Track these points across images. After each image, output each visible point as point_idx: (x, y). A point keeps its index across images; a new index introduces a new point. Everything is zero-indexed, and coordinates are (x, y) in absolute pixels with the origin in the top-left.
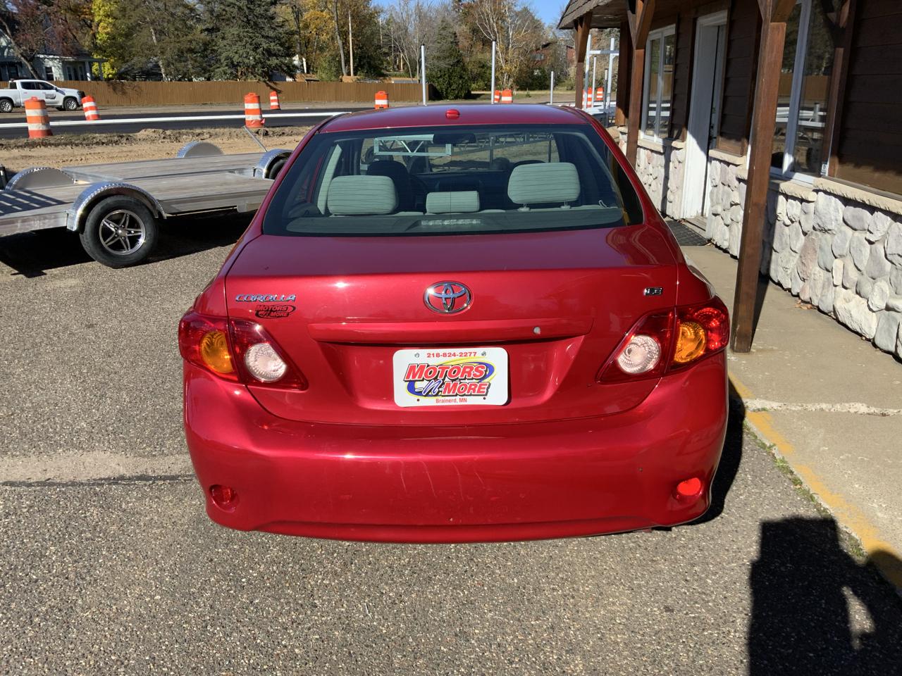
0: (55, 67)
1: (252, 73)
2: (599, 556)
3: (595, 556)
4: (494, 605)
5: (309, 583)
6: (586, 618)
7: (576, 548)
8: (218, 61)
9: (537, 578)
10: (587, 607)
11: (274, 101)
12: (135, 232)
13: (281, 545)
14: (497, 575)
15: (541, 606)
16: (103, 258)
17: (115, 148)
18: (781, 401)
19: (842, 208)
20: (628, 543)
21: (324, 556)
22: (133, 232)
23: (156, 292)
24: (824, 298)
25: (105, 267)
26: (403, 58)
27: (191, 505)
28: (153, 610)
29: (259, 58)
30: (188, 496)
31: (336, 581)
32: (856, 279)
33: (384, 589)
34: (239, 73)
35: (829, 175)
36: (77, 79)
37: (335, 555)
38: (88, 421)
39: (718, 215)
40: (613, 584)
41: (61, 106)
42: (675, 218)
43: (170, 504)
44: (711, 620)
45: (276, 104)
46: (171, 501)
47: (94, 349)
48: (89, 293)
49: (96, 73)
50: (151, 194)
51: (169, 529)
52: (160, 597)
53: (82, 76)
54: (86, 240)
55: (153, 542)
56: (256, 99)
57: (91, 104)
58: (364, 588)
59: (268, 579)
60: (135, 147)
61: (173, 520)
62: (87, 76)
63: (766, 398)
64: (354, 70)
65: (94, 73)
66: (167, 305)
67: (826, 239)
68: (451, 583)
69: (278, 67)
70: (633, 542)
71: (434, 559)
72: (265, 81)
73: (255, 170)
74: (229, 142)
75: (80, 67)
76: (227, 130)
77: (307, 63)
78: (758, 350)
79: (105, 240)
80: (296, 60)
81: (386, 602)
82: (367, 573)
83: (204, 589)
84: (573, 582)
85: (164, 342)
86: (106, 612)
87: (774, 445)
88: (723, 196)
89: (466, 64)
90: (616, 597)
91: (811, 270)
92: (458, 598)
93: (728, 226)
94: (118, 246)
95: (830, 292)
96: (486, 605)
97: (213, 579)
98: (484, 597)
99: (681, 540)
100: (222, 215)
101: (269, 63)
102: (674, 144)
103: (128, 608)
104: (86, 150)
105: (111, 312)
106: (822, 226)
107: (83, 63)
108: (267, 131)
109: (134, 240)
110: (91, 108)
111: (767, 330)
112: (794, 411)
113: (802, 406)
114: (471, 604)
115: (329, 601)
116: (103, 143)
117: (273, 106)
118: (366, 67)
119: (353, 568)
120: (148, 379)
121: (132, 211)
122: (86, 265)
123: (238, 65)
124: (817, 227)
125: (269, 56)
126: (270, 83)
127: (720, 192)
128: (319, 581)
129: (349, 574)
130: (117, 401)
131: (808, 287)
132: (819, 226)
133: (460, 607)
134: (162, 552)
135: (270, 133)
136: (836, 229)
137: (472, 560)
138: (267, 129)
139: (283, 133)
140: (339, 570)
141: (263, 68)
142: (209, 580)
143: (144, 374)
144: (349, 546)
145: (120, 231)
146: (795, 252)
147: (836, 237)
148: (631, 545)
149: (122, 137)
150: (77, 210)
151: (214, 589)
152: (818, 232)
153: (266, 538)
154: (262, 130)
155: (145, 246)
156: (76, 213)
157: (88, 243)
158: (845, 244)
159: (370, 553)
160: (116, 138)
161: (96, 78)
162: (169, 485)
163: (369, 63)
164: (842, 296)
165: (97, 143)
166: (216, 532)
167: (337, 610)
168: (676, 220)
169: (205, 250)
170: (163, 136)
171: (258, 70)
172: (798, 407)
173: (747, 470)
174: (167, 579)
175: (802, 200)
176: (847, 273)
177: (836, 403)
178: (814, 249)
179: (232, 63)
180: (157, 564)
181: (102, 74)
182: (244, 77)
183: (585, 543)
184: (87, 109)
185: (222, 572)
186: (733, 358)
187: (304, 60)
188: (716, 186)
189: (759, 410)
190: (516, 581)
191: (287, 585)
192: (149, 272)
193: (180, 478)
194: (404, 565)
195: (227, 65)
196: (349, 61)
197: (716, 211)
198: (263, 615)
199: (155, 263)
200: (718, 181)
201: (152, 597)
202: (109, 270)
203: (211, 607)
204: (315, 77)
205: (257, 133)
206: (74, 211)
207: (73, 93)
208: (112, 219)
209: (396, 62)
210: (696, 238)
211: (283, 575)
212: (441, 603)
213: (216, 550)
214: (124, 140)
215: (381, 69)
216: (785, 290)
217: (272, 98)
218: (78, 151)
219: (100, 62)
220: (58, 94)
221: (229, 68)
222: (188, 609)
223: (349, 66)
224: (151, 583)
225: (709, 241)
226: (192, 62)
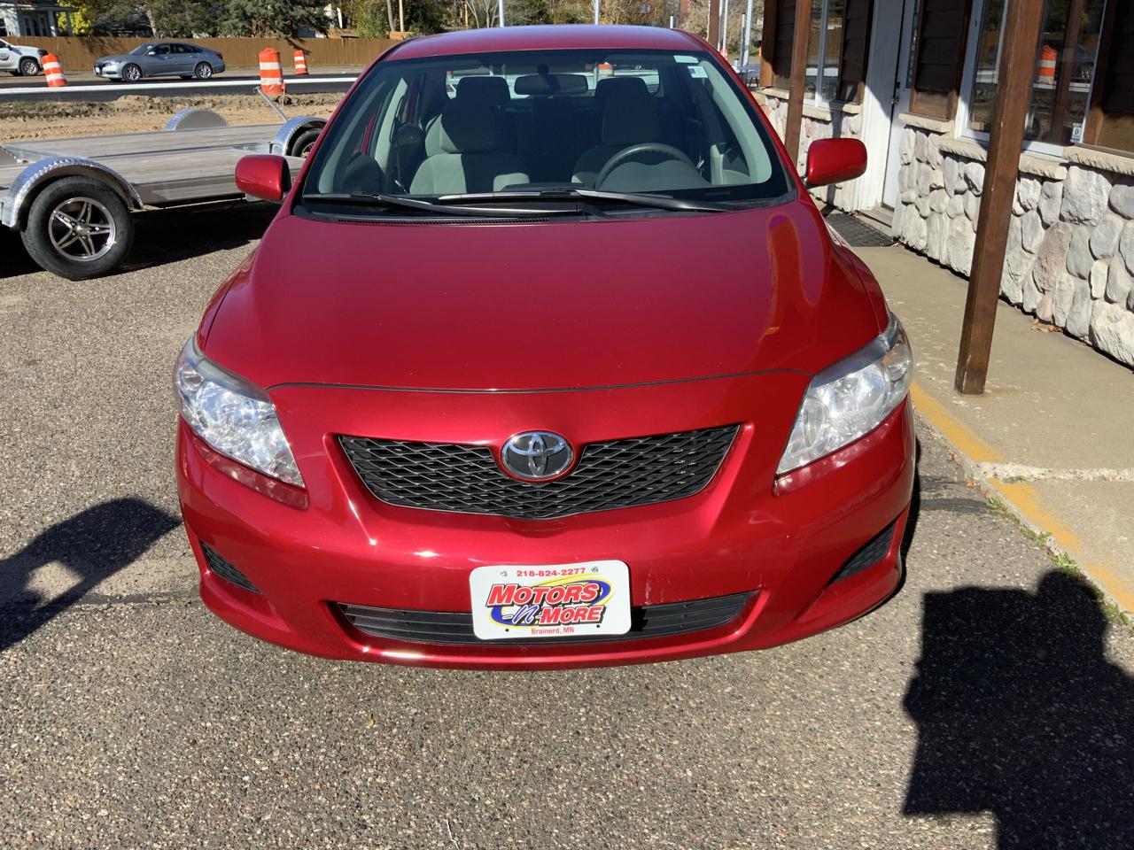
0: (8, 17)
1: (271, 28)
2: (817, 726)
3: (810, 726)
4: (657, 819)
5: (353, 782)
6: (812, 840)
7: (778, 713)
8: (226, 11)
9: (724, 768)
10: (810, 820)
11: (300, 62)
12: (102, 229)
13: (308, 715)
14: (659, 764)
15: (735, 819)
16: (57, 266)
17: (84, 121)
18: (1044, 466)
19: (1107, 188)
20: (860, 703)
21: (376, 733)
22: (97, 229)
23: (129, 313)
24: (1075, 317)
25: (59, 279)
26: (468, 8)
27: (165, 645)
28: (94, 838)
29: (279, 7)
30: (161, 630)
31: (398, 779)
32: (1128, 289)
33: (477, 792)
34: (254, 27)
35: (1086, 141)
36: (37, 34)
37: (395, 731)
38: (15, 508)
39: (911, 203)
40: (846, 777)
41: (16, 70)
42: (846, 210)
43: (133, 643)
44: (1014, 839)
45: (302, 66)
46: (134, 639)
47: (34, 397)
48: (34, 315)
49: (64, 26)
50: (124, 176)
51: (129, 687)
52: (106, 813)
53: (44, 30)
54: (30, 240)
55: (102, 711)
56: (275, 57)
57: (54, 65)
58: (443, 790)
59: (286, 776)
60: (111, 120)
61: (136, 672)
62: (50, 30)
63: (1022, 462)
64: (405, 23)
65: (61, 28)
66: (143, 332)
67: (1080, 234)
68: (585, 780)
69: (303, 20)
70: (868, 701)
71: (554, 737)
72: (287, 38)
73: (271, 145)
74: (239, 112)
75: (42, 19)
76: (236, 98)
77: (343, 15)
78: (995, 391)
79: (57, 241)
80: (329, 11)
81: (480, 816)
82: (446, 762)
83: (181, 796)
84: (782, 775)
85: (137, 385)
86: (15, 841)
87: (1049, 534)
88: (919, 175)
89: (551, 17)
90: (856, 800)
91: (1055, 278)
92: (599, 808)
93: (925, 218)
94: (77, 249)
95: (1085, 307)
96: (646, 820)
97: (196, 777)
98: (640, 804)
99: (940, 695)
100: (227, 207)
101: (292, 13)
102: (847, 108)
103: (53, 833)
104: (44, 123)
105: (63, 342)
106: (1075, 214)
107: (46, 13)
108: (289, 99)
109: (100, 240)
110: (55, 71)
111: (1000, 361)
112: (1065, 481)
113: (1075, 473)
114: (621, 818)
115: (387, 816)
116: (67, 115)
117: (298, 70)
118: (420, 19)
119: (424, 754)
120: (110, 441)
121: (94, 198)
122: (33, 275)
123: (252, 16)
124: (1066, 215)
125: (293, 4)
126: (293, 41)
127: (915, 172)
128: (370, 779)
129: (418, 765)
130: (62, 476)
131: (1050, 301)
132: (1070, 214)
133: (604, 824)
134: (114, 728)
135: (294, 101)
136: (1097, 218)
137: (616, 736)
138: (290, 96)
139: (312, 102)
140: (402, 758)
141: (285, 20)
142: (190, 779)
143: (103, 434)
144: (416, 714)
145: (79, 228)
146: (1030, 252)
147: (1097, 229)
148: (865, 705)
149: (93, 106)
150: (14, 197)
151: (197, 795)
152: (1068, 224)
153: (283, 703)
154: (283, 96)
155: (116, 249)
156: (14, 202)
157: (32, 244)
158: (1112, 239)
159: (451, 727)
160: (85, 108)
161: (65, 34)
162: (133, 611)
163: (424, 15)
164: (1104, 313)
165: (60, 114)
166: (203, 692)
167: (400, 833)
168: (847, 213)
169: (201, 254)
170: (149, 105)
171: (278, 23)
172: (1069, 475)
173: (1017, 575)
174: (121, 779)
175: (1043, 179)
176: (1115, 281)
177: (1122, 469)
178: (1061, 248)
179: (244, 13)
180: (106, 750)
181: (72, 29)
182: (260, 33)
183: (792, 703)
184: (49, 72)
185: (211, 764)
186: (961, 402)
187: (339, 10)
188: (909, 164)
189: (1012, 479)
190: (690, 773)
191: (318, 787)
192: (121, 285)
193: (150, 599)
194: (507, 748)
195: (236, 17)
196: (398, 13)
197: (909, 197)
198: (277, 844)
199: (131, 273)
200: (911, 157)
201: (93, 812)
202: (66, 283)
203: (192, 830)
204: (354, 33)
205: (277, 101)
206: (10, 198)
207: (32, 51)
208: (65, 210)
209: (459, 15)
210: (877, 236)
211: (310, 769)
212: (571, 817)
213: (203, 724)
214: (96, 111)
215: (441, 23)
216: (1013, 306)
217: (297, 59)
218: (33, 124)
219: (68, 11)
220: (12, 54)
221: (241, 20)
222: (152, 834)
223: (398, 18)
224: (93, 786)
225: (896, 240)
226: (191, 13)
